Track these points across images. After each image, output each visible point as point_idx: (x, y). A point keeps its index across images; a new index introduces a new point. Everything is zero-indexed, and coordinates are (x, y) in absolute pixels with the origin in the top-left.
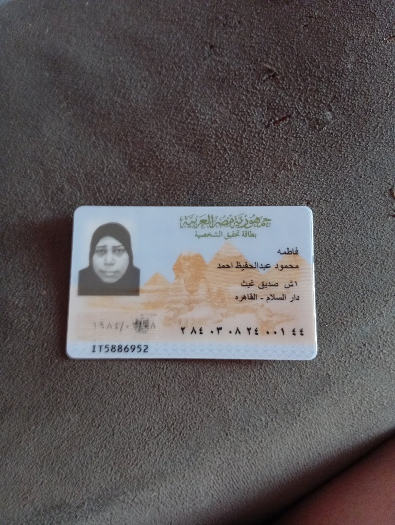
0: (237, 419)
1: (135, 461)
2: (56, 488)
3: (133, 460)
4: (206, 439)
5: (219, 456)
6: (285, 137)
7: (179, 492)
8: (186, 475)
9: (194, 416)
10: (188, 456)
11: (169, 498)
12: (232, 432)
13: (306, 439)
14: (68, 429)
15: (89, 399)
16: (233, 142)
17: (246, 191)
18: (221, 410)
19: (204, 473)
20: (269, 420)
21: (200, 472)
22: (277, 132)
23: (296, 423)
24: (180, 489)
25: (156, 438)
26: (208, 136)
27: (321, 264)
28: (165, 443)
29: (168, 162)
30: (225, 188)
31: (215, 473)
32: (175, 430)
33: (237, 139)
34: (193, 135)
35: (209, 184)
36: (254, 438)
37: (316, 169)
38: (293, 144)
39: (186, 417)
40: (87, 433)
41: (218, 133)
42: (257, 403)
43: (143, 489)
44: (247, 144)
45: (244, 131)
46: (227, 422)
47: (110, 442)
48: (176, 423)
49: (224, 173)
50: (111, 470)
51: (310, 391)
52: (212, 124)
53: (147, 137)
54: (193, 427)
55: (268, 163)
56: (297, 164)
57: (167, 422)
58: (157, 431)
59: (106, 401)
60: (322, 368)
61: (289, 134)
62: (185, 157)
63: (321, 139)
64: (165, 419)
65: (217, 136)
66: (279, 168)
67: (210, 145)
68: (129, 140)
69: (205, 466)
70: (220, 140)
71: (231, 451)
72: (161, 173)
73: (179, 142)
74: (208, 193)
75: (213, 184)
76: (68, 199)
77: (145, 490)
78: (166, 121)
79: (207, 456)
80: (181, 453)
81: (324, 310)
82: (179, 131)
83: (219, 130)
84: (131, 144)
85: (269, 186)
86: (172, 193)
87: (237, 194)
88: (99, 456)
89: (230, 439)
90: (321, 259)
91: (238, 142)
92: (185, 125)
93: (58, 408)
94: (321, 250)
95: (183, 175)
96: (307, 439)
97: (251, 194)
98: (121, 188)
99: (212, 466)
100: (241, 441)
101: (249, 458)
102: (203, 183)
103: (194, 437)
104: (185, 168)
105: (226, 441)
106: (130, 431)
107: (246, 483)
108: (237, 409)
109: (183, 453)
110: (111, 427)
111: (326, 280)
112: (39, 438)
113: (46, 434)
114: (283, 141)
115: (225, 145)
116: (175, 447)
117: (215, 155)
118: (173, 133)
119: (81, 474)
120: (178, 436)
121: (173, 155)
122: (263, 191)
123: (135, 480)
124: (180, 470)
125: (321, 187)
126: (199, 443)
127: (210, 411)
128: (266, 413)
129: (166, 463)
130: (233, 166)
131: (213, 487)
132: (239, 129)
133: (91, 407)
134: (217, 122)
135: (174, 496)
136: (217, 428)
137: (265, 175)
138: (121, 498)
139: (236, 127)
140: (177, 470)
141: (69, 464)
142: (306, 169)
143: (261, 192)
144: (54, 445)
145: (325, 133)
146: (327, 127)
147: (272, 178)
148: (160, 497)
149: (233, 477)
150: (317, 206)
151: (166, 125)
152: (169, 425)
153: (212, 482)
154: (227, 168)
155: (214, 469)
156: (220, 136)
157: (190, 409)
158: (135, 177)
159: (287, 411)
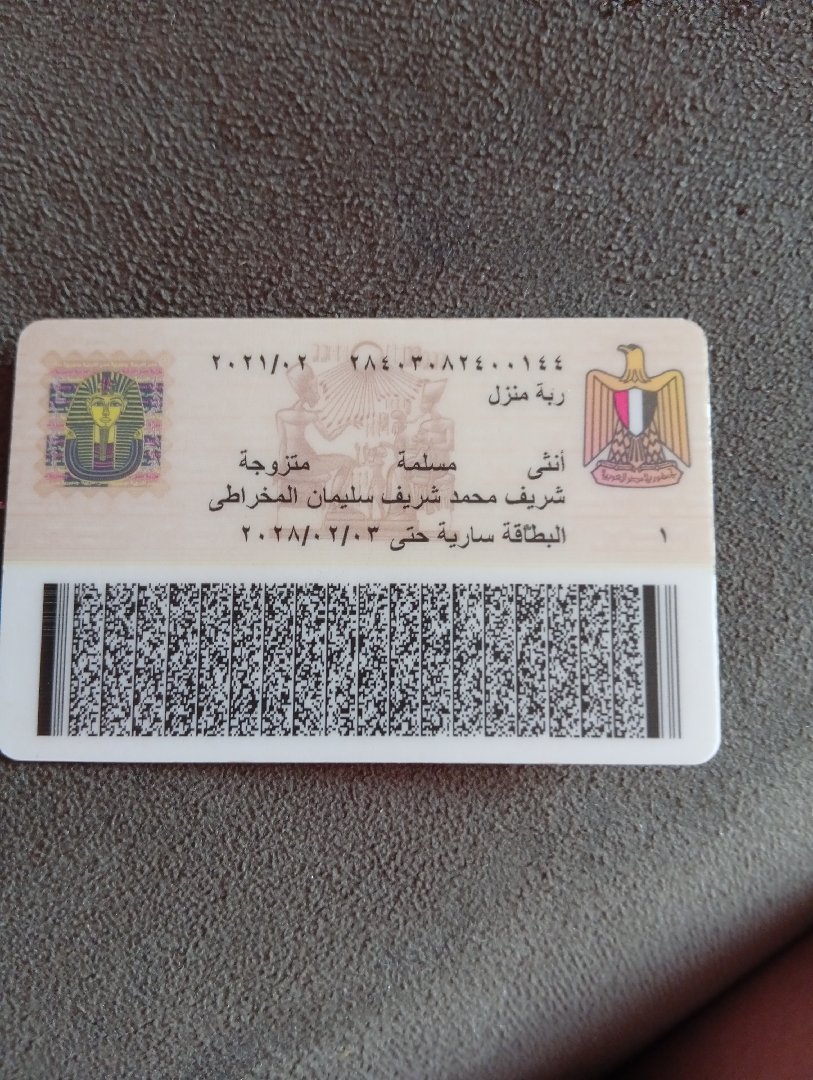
0: (572, 832)
1: (291, 966)
2: (71, 1055)
3: (284, 965)
4: (488, 893)
5: (521, 936)
6: (658, 38)
7: (415, 1037)
8: (435, 994)
9: (450, 832)
10: (440, 943)
11: (389, 1054)
12: (559, 869)
13: (744, 868)
14: (93, 888)
15: (149, 800)
16: (514, 57)
17: (563, 184)
18: (527, 809)
19: (483, 984)
20: (657, 826)
21: (471, 982)
22: (634, 27)
23: (726, 830)
24: (419, 1030)
25: (346, 897)
26: (442, 44)
27: (790, 381)
28: (374, 910)
29: (333, 120)
30: (501, 182)
31: (511, 979)
32: (399, 874)
33: (524, 48)
34: (398, 45)
35: (454, 174)
36: (615, 880)
37: (753, 121)
38: (683, 56)
39: (428, 836)
40: (149, 899)
41: (469, 36)
42: (625, 784)
43: (317, 1042)
44: (556, 60)
45: (544, 27)
46: (545, 842)
47: (215, 919)
48: (400, 852)
49: (497, 139)
50: (226, 997)
51: (767, 742)
52: (451, 13)
53: (269, 58)
54: (451, 862)
55: (619, 107)
56: (700, 107)
57: (375, 853)
58: (349, 879)
59: (196, 805)
60: (802, 675)
61: (668, 30)
62: (379, 102)
63: (758, 41)
64: (369, 843)
65: (468, 43)
66: (650, 119)
67: (448, 67)
68: (217, 70)
69: (487, 966)
70: (478, 54)
71: (554, 919)
72: (315, 151)
73: (360, 66)
74: (452, 199)
75: (466, 172)
76: (53, 243)
77: (323, 1041)
78: (320, 14)
79: (490, 939)
80: (420, 935)
81: (805, 510)
82: (358, 37)
83: (473, 28)
84: (222, 80)
85: (628, 169)
86: (350, 205)
87: (537, 196)
88: (188, 960)
89: (552, 888)
90: (787, 366)
91: (529, 55)
92: (374, 22)
93: (60, 832)
94: (787, 342)
95: (377, 153)
96: (747, 866)
97: (578, 193)
98: (201, 199)
99: (504, 962)
100: (581, 891)
101: (600, 932)
102: (437, 172)
103: (455, 890)
104: (383, 134)
105: (541, 893)
106: (272, 885)
107: (587, 994)
108: (572, 804)
109: (425, 934)
110: (217, 876)
111: (805, 425)
112: (11, 920)
113: (32, 905)
114: (655, 50)
115: (491, 66)
116: (401, 921)
117: (467, 92)
118: (340, 44)
119: (138, 1013)
120: (409, 890)
121: (346, 100)
122: (610, 184)
123: (295, 1020)
124: (419, 980)
125: (773, 168)
126: (469, 905)
127: (497, 814)
128: (650, 810)
129: (378, 966)
130: (520, 119)
131: (505, 1013)
132: (528, 23)
133: (155, 822)
134: (463, 8)
135: (402, 1051)
136: (516, 859)
137: (614, 138)
138: (258, 1070)
139: (521, 19)
140: (410, 983)
141: (102, 988)
142: (724, 120)
143: (607, 187)
144: (56, 936)
145: (767, 26)
146: (771, 10)
147: (633, 145)
148: (365, 1056)
149: (555, 985)
150: (766, 220)
151: (322, 23)
152: (383, 861)
153: (502, 1001)
154: (502, 126)
155: (510, 970)
156: (476, 42)
157: (438, 811)
158: (238, 167)
159: (704, 801)
